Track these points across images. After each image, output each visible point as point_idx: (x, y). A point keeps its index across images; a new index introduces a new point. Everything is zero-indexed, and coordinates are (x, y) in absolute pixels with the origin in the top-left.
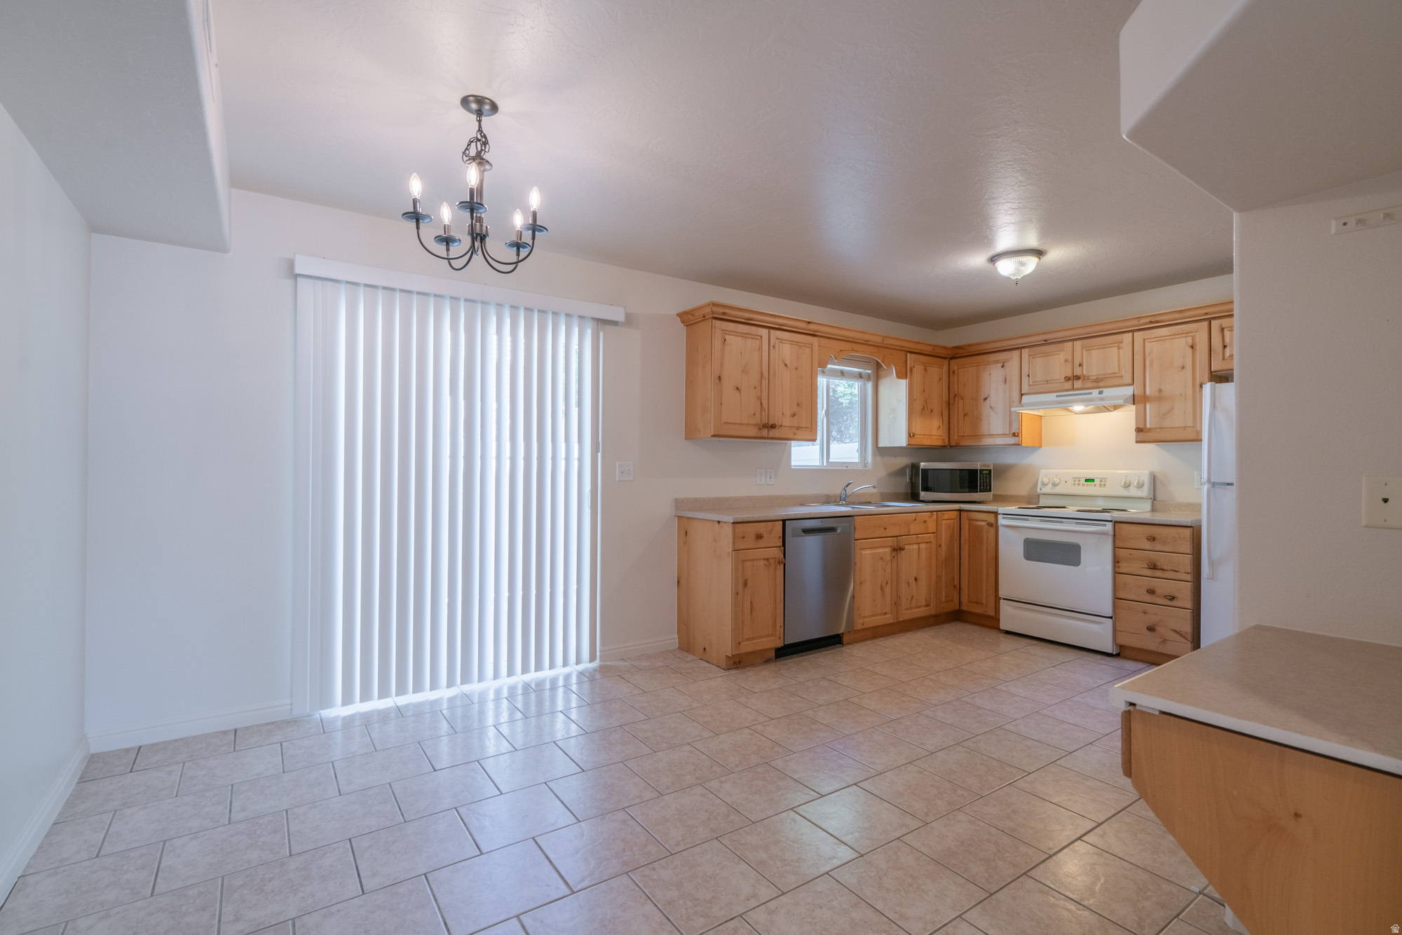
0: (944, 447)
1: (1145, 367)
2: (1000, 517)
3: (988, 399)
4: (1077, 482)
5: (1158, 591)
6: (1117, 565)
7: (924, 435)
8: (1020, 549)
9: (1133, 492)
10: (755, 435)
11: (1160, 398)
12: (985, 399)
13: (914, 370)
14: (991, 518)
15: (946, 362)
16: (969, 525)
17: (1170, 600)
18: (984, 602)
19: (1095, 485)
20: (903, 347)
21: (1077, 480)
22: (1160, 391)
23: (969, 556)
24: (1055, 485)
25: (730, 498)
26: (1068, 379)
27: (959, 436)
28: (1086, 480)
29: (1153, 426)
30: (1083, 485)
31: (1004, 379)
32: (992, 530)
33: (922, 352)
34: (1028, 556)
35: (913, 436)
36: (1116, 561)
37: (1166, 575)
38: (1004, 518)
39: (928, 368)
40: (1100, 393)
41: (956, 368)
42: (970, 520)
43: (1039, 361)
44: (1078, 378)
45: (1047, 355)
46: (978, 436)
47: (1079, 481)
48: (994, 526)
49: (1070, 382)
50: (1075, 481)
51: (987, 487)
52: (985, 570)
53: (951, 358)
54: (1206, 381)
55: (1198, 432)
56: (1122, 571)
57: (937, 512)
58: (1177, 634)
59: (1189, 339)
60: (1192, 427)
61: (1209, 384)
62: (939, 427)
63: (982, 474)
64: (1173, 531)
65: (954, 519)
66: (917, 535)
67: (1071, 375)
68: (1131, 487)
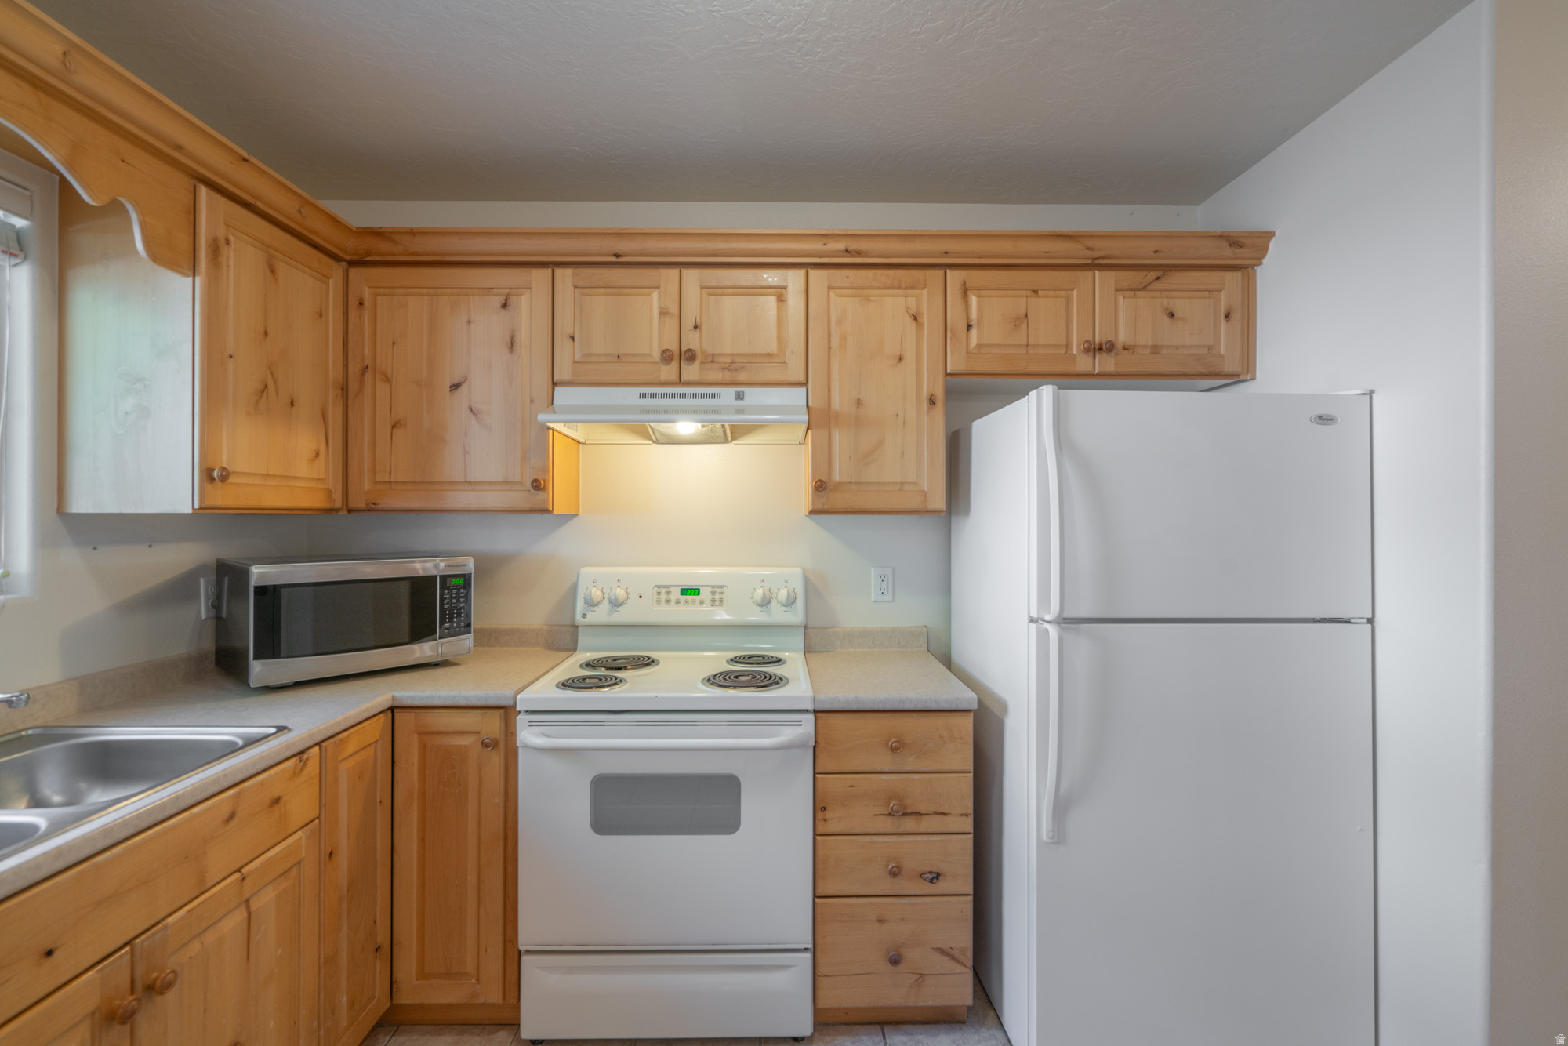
0: (330, 511)
1: (830, 348)
2: (522, 720)
3: (464, 389)
4: (663, 597)
5: (908, 865)
6: (820, 815)
7: (266, 476)
8: (580, 806)
9: (778, 614)
11: (859, 418)
12: (455, 387)
13: (229, 255)
14: (492, 725)
15: (338, 270)
16: (423, 747)
17: (931, 881)
18: (470, 968)
19: (702, 602)
21: (663, 591)
22: (859, 403)
23: (422, 840)
24: (616, 604)
27: (376, 483)
28: (684, 592)
29: (846, 479)
30: (678, 602)
31: (508, 339)
32: (496, 759)
34: (602, 824)
35: (225, 477)
36: (819, 807)
38: (532, 724)
39: (280, 269)
40: (739, 396)
41: (367, 294)
42: (425, 733)
43: (599, 304)
44: (691, 356)
45: (619, 291)
46: (432, 483)
48: (506, 747)
49: (674, 365)
50: (659, 593)
51: (461, 619)
52: (472, 879)
53: (352, 263)
54: (940, 393)
55: (925, 494)
56: (832, 827)
57: (319, 744)
58: (946, 959)
59: (912, 302)
60: (916, 483)
61: (1047, 391)
62: (317, 455)
63: (448, 588)
64: (939, 721)
65: (376, 742)
66: (239, 870)
67: (674, 348)
68: (774, 605)
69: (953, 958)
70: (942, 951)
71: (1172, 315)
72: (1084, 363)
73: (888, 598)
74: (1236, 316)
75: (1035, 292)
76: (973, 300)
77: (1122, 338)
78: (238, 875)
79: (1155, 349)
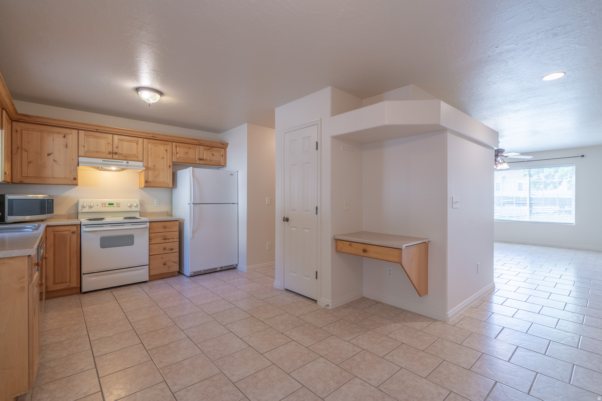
0: (9, 183)
1: (148, 155)
2: (83, 227)
3: (52, 155)
4: (104, 205)
5: (167, 248)
6: (150, 241)
9: (134, 209)
11: (154, 168)
12: (49, 155)
14: (74, 229)
15: (10, 123)
16: (54, 235)
17: (171, 250)
19: (114, 207)
21: (104, 204)
22: (155, 166)
24: (91, 207)
26: (110, 153)
28: (109, 204)
29: (151, 180)
30: (108, 207)
31: (65, 145)
32: (75, 236)
34: (103, 246)
36: (150, 239)
37: (170, 241)
38: (86, 227)
40: (127, 163)
41: (19, 129)
42: (55, 232)
43: (92, 140)
44: (116, 153)
45: (97, 137)
46: (42, 178)
47: (105, 205)
48: (78, 233)
49: (112, 155)
50: (103, 205)
51: (51, 210)
53: (14, 121)
54: (171, 165)
55: (168, 184)
56: (152, 243)
58: (174, 263)
59: (166, 147)
60: (166, 182)
61: (191, 168)
63: (48, 202)
64: (172, 223)
67: (111, 151)
68: (133, 207)
69: (175, 263)
70: (173, 262)
71: (213, 155)
72: (198, 162)
73: (159, 205)
74: (223, 156)
75: (189, 148)
76: (178, 148)
77: (205, 158)
79: (210, 160)
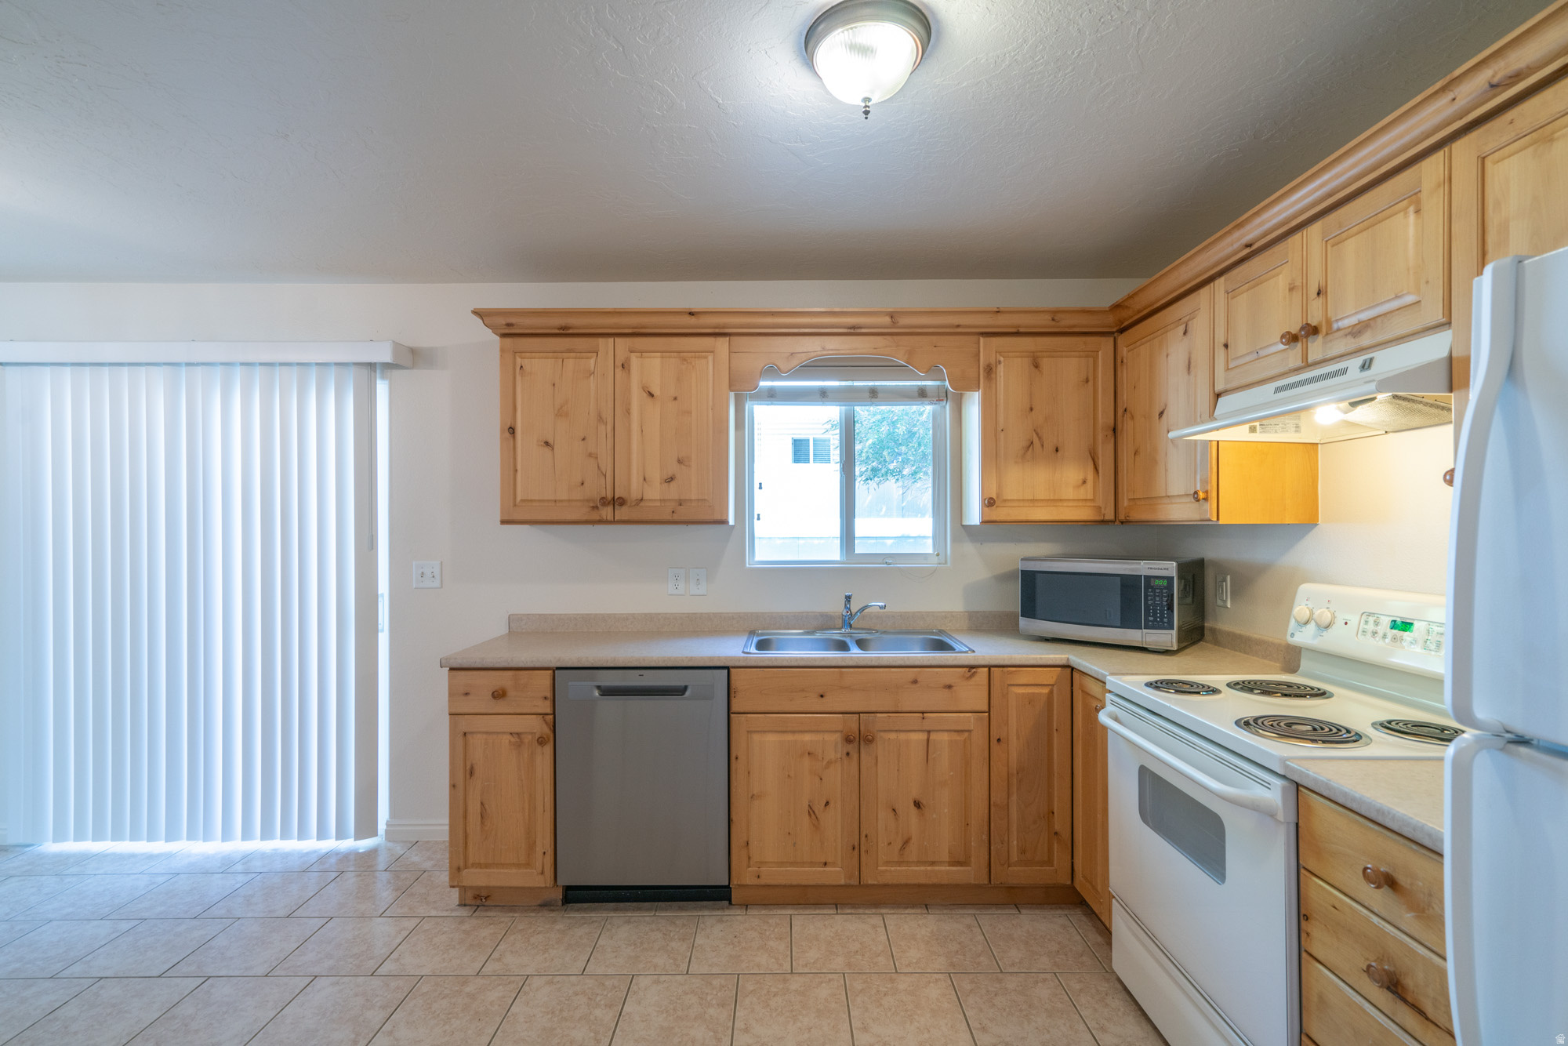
0: (1103, 522)
3: (1165, 414)
6: (1304, 922)
7: (1034, 499)
8: (1134, 791)
10: (585, 518)
12: (1161, 414)
13: (1001, 369)
15: (1107, 344)
19: (1412, 641)
20: (958, 326)
21: (1372, 620)
24: (1321, 626)
25: (609, 616)
27: (1129, 500)
28: (1394, 624)
30: (1385, 636)
31: (1187, 363)
33: (1021, 330)
34: (1145, 814)
35: (996, 504)
36: (1302, 912)
38: (1113, 703)
39: (1045, 363)
40: (1366, 366)
41: (1124, 352)
44: (1315, 330)
46: (1152, 501)
47: (1375, 625)
49: (1299, 346)
50: (1366, 622)
53: (1122, 331)
57: (990, 667)
62: (1084, 482)
63: (1152, 587)
65: (1053, 685)
66: (923, 713)
67: (1298, 326)
78: (921, 715)
